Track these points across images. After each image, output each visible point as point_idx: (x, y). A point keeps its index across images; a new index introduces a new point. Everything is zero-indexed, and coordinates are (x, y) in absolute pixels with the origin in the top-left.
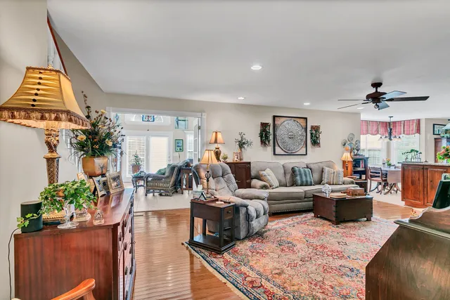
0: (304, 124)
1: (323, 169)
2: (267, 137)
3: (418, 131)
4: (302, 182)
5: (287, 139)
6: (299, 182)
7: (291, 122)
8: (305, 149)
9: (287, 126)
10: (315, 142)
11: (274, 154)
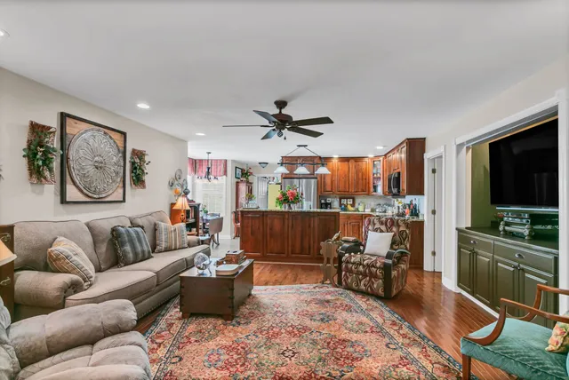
0: (120, 144)
1: (155, 224)
2: (47, 161)
3: (225, 173)
4: (136, 254)
5: (91, 170)
6: (131, 255)
7: (100, 135)
8: (121, 191)
9: (91, 141)
10: (138, 180)
11: (63, 201)
